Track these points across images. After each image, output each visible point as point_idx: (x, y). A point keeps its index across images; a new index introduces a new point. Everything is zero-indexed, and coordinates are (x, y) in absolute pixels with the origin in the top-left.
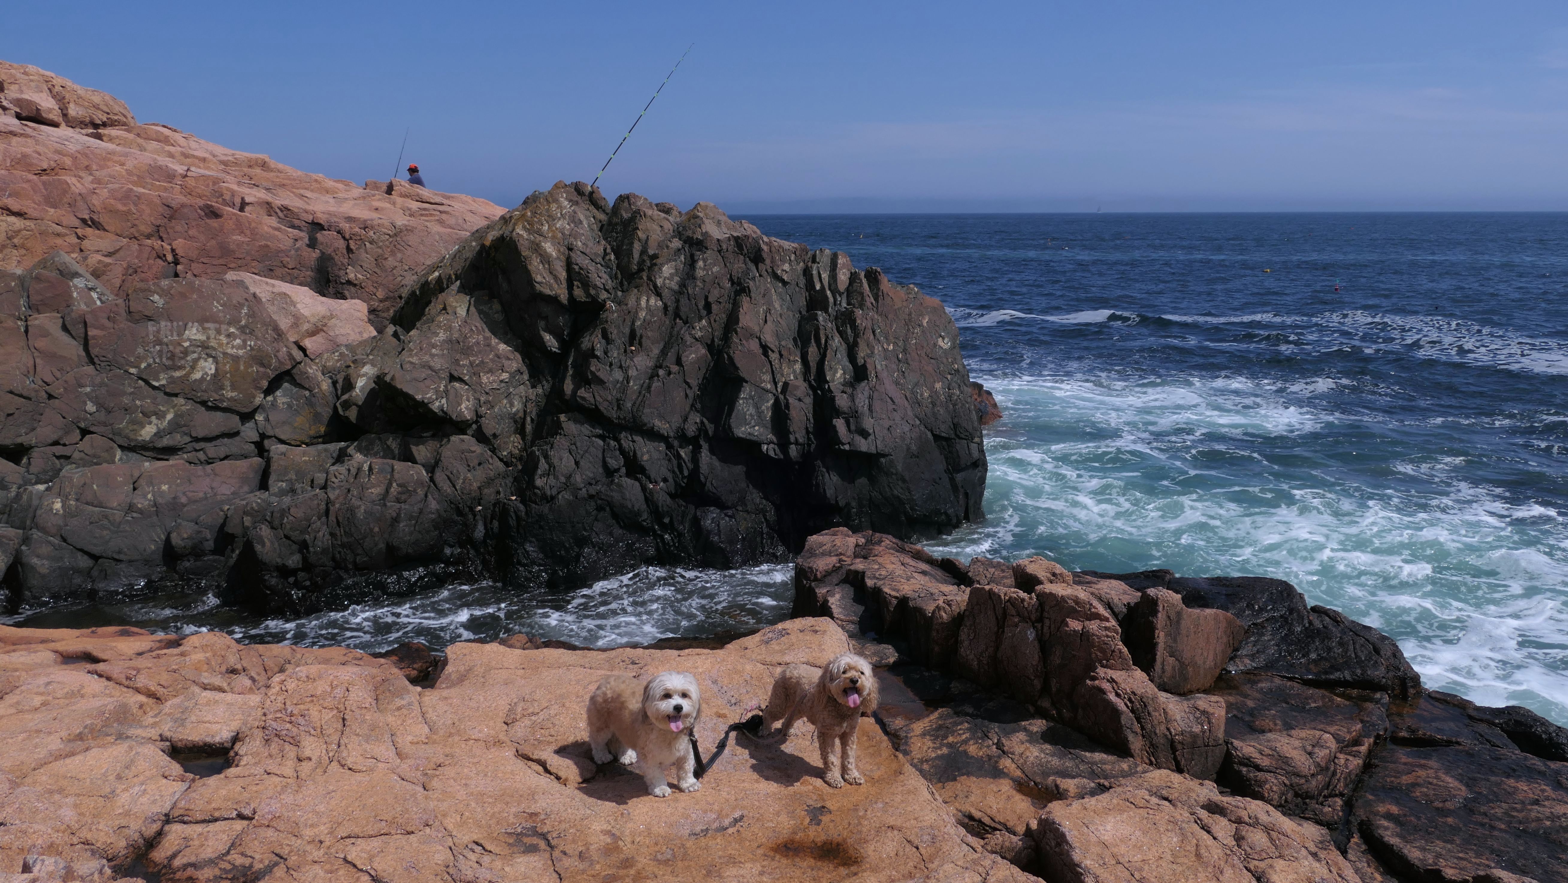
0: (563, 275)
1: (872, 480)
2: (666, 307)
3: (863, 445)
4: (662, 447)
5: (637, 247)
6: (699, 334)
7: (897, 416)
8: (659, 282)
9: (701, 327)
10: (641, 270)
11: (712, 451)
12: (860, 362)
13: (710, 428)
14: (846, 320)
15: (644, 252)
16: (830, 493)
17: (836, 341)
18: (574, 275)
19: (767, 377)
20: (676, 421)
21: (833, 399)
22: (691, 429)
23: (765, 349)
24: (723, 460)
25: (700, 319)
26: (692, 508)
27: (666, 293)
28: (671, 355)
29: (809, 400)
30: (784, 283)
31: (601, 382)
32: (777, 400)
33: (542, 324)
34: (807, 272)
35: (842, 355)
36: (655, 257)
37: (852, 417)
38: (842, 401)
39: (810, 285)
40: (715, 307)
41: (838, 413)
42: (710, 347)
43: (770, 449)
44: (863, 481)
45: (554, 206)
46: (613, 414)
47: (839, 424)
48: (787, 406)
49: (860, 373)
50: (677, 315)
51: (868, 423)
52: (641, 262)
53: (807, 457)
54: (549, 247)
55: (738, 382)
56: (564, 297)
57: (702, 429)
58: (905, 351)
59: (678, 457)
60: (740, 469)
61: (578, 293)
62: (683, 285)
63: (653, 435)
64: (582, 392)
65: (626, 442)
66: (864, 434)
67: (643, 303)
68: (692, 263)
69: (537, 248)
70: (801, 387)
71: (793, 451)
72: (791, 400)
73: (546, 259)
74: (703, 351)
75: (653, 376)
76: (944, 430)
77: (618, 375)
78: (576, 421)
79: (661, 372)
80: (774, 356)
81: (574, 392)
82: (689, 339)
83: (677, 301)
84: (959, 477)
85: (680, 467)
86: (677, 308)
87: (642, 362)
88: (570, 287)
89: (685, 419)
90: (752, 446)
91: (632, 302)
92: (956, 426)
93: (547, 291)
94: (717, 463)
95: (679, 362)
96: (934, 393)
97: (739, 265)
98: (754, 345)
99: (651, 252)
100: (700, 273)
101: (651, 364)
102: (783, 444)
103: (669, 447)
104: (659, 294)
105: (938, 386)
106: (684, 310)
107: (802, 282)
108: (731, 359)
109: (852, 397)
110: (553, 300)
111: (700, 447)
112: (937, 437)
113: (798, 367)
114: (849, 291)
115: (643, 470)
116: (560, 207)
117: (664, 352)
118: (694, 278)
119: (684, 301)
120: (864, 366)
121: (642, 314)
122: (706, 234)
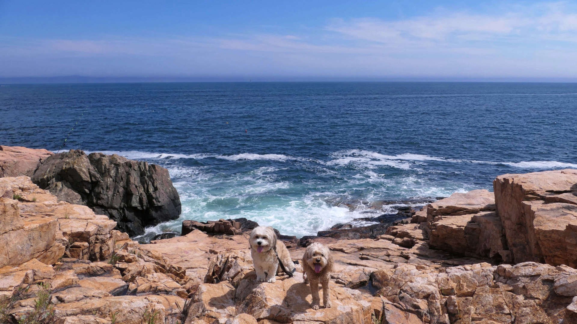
0: (89, 176)
1: (161, 211)
2: (113, 180)
3: (159, 204)
5: (103, 167)
6: (121, 185)
7: (164, 197)
8: (111, 175)
9: (122, 184)
10: (105, 172)
11: (127, 210)
12: (155, 186)
13: (126, 205)
14: (151, 177)
15: (105, 168)
16: (154, 215)
17: (150, 183)
18: (91, 175)
19: (137, 193)
20: (119, 205)
21: (152, 195)
22: (122, 206)
23: (136, 187)
24: (130, 212)
25: (121, 182)
26: (125, 223)
27: (113, 177)
28: (117, 191)
29: (146, 196)
30: (136, 170)
31: (103, 199)
32: (140, 197)
33: (84, 187)
34: (139, 167)
35: (151, 185)
36: (109, 169)
37: (157, 199)
38: (154, 196)
39: (140, 170)
40: (123, 179)
41: (153, 198)
42: (124, 187)
43: (139, 208)
44: (159, 212)
45: (82, 160)
46: (106, 205)
47: (154, 200)
48: (142, 198)
49: (156, 189)
50: (116, 182)
51: (160, 200)
53: (147, 208)
54: (84, 170)
55: (132, 195)
56: (90, 181)
57: (124, 206)
58: (162, 182)
59: (120, 212)
60: (133, 213)
61: (93, 179)
62: (116, 175)
63: (115, 209)
64: (99, 202)
65: (109, 211)
66: (159, 202)
67: (109, 180)
68: (117, 170)
69: (81, 170)
70: (144, 194)
71: (144, 208)
73: (84, 173)
74: (123, 189)
75: (113, 196)
76: (173, 198)
77: (106, 197)
78: (98, 208)
79: (115, 195)
80: (138, 188)
81: (97, 202)
82: (120, 187)
83: (116, 178)
84: (177, 208)
85: (121, 215)
86: (116, 180)
87: (110, 193)
88: (91, 179)
89: (121, 204)
90: (135, 208)
91: (106, 180)
92: (175, 197)
93: (86, 180)
94: (129, 213)
95: (118, 192)
96: (170, 190)
97: (127, 169)
98: (134, 186)
99: (107, 168)
100: (120, 172)
101: (112, 193)
102: (142, 206)
103: (118, 210)
104: (111, 177)
105: (170, 188)
106: (117, 180)
108: (130, 190)
109: (156, 195)
110: (88, 182)
111: (124, 210)
112: (172, 200)
113: (143, 189)
114: (149, 171)
115: (114, 216)
116: (84, 160)
117: (115, 190)
118: (118, 173)
119: (117, 178)
121: (109, 182)
122: (119, 163)
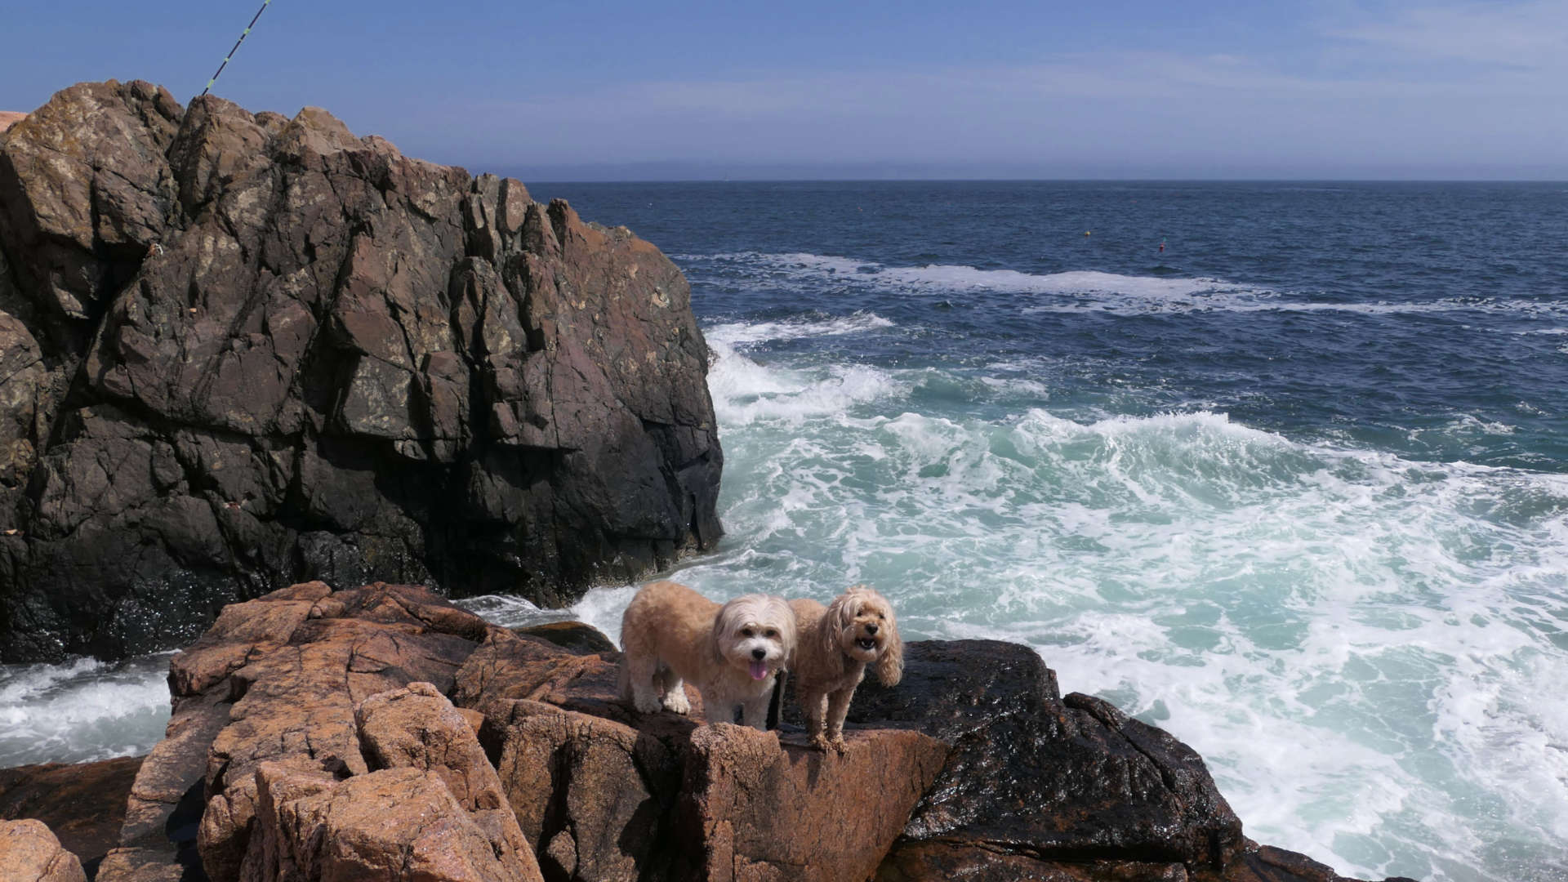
0: (84, 205)
1: (556, 484)
2: (244, 253)
3: (538, 438)
4: (245, 449)
5: (204, 167)
6: (295, 289)
7: (589, 398)
8: (233, 215)
9: (298, 280)
10: (208, 200)
11: (321, 453)
12: (535, 325)
13: (318, 420)
14: (516, 269)
15: (213, 174)
16: (491, 504)
17: (501, 296)
18: (101, 206)
19: (398, 347)
20: (265, 412)
21: (493, 375)
22: (289, 424)
23: (394, 308)
24: (337, 464)
25: (300, 266)
26: (292, 533)
27: (244, 231)
28: (253, 319)
29: (463, 379)
30: (430, 220)
31: (140, 359)
32: (414, 380)
33: (55, 277)
34: (464, 205)
35: (510, 315)
36: (228, 180)
37: (521, 399)
38: (506, 378)
39: (468, 222)
40: (320, 252)
41: (500, 395)
42: (315, 307)
43: (407, 448)
44: (542, 486)
45: (72, 108)
46: (163, 405)
47: (503, 410)
48: (429, 388)
49: (534, 341)
50: (262, 262)
51: (543, 407)
52: (210, 189)
53: (461, 458)
54: (62, 166)
55: (353, 356)
56: (85, 236)
57: (306, 423)
58: (604, 310)
59: (271, 462)
60: (367, 477)
61: (108, 231)
62: (270, 220)
63: (227, 433)
64: (112, 375)
65: (186, 442)
66: (540, 423)
67: (208, 244)
68: (284, 188)
69: (43, 167)
70: (451, 360)
71: (440, 448)
72: (434, 379)
73: (56, 182)
74: (302, 313)
75: (226, 348)
76: (662, 416)
77: (169, 348)
78: (106, 417)
79: (237, 343)
80: (407, 319)
81: (102, 373)
82: (280, 296)
83: (262, 243)
84: (681, 476)
85: (273, 476)
86: (262, 252)
87: (207, 329)
88: (96, 224)
89: (280, 409)
90: (380, 443)
91: (190, 243)
92: (675, 408)
93: (59, 229)
94: (328, 469)
95: (265, 329)
96: (645, 366)
97: (356, 192)
98: (377, 304)
99: (223, 173)
100: (295, 203)
101: (221, 331)
102: (426, 439)
103: (256, 449)
104: (233, 232)
105: (651, 356)
106: (272, 255)
107: (458, 218)
108: (339, 322)
109: (521, 373)
110: (70, 243)
111: (304, 447)
112: (648, 424)
113: (446, 333)
114: (524, 230)
115: (213, 484)
116: (83, 109)
117: (242, 316)
118: (287, 210)
119: (271, 242)
120: (540, 332)
121: (207, 262)
122: (304, 149)
